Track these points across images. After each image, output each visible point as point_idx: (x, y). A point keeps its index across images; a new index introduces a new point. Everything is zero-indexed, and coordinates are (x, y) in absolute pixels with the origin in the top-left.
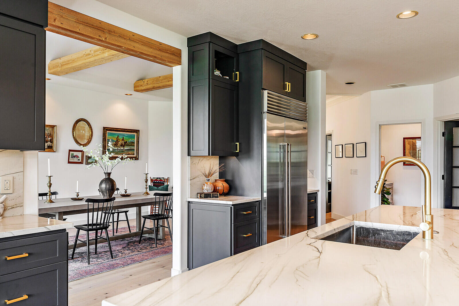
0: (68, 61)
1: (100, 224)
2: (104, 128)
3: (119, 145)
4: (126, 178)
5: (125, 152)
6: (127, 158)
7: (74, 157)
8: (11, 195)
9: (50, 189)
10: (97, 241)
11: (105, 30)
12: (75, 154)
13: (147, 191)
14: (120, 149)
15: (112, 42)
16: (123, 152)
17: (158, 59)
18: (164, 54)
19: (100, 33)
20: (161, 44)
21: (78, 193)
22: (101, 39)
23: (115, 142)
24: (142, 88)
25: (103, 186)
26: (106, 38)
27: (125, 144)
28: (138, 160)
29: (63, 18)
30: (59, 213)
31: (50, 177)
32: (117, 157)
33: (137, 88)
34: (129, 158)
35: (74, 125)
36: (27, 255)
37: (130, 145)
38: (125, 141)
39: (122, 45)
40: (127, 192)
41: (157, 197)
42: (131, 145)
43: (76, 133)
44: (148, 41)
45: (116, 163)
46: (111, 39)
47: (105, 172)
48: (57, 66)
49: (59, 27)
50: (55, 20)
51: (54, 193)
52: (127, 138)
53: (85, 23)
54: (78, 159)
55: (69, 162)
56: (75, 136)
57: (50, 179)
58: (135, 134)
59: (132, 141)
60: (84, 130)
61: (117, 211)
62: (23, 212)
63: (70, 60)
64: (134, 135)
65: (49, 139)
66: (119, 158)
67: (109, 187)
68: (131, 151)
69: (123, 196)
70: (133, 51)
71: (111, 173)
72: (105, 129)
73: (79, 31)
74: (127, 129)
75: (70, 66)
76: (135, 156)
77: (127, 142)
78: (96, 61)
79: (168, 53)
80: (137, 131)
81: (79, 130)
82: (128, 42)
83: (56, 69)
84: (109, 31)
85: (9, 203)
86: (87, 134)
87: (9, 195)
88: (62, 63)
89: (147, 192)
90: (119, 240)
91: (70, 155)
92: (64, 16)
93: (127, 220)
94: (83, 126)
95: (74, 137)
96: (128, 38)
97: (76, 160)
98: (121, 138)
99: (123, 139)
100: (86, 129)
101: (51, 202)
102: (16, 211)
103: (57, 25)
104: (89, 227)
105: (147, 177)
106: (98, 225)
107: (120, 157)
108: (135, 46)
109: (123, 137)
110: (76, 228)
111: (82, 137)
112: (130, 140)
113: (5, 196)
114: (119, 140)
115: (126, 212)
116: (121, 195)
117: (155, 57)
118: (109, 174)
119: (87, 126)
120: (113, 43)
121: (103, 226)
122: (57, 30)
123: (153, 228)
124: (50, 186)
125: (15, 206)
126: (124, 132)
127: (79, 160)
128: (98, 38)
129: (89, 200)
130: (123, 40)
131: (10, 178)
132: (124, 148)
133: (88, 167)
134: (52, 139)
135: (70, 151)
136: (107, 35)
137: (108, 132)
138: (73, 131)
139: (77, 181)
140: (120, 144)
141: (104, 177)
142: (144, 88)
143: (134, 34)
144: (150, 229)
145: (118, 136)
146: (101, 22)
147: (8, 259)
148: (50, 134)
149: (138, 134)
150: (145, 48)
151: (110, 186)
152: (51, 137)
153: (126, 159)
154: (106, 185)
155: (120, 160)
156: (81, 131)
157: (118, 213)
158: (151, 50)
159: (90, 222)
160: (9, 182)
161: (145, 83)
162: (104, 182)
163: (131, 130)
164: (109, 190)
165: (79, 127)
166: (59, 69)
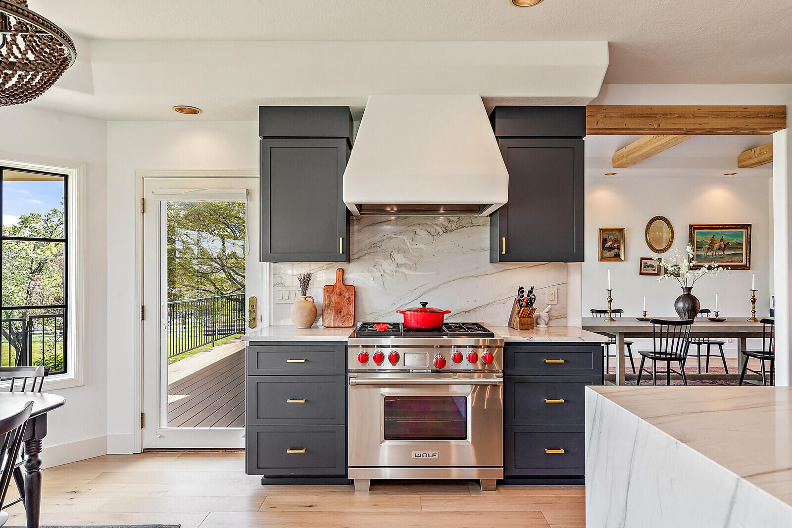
0: (635, 148)
1: (671, 354)
2: (691, 226)
3: (715, 248)
4: (716, 295)
5: (726, 258)
6: (717, 267)
7: (648, 266)
8: (556, 306)
9: (610, 304)
10: (670, 376)
11: (657, 114)
12: (649, 262)
13: (754, 315)
14: (717, 254)
15: (667, 127)
16: (722, 258)
17: (742, 130)
18: (751, 121)
19: (652, 121)
20: (745, 108)
21: (645, 312)
22: (653, 127)
23: (709, 245)
24: (752, 161)
25: (681, 305)
26: (659, 125)
27: (727, 246)
28: (750, 269)
29: (607, 117)
30: (619, 333)
31: (610, 291)
32: (702, 266)
33: (744, 163)
34: (721, 268)
35: (648, 226)
36: (563, 361)
37: (734, 248)
38: (726, 243)
39: (681, 127)
40: (718, 315)
41: (766, 325)
42: (737, 248)
43: (651, 236)
44: (724, 110)
45: (701, 275)
46: (665, 124)
47: (684, 286)
48: (622, 157)
49: (603, 129)
50: (598, 123)
51: (619, 311)
52: (729, 237)
53: (631, 115)
54: (653, 269)
55: (641, 274)
56: (648, 239)
57: (610, 293)
58: (744, 231)
59: (738, 242)
60: (662, 231)
61: (707, 342)
62: (567, 323)
63: (637, 147)
64: (742, 233)
65: (616, 245)
66: (704, 267)
67: (688, 307)
68: (737, 256)
69: (713, 320)
70: (698, 129)
71: (691, 288)
72: (693, 228)
73: (625, 127)
74: (728, 225)
75: (637, 154)
76: (743, 263)
77: (729, 243)
78: (669, 142)
79: (759, 117)
80: (747, 227)
81: (654, 232)
82: (692, 120)
83: (622, 160)
84: (663, 115)
85: (554, 313)
86: (666, 235)
87: (554, 306)
88: (628, 152)
89: (755, 318)
90: (708, 381)
91: (643, 264)
92: (607, 116)
93: (723, 356)
94: (660, 225)
95: (647, 241)
96: (690, 116)
97: (650, 271)
98: (717, 238)
99: (722, 239)
100: (664, 229)
101: (612, 320)
102: (561, 322)
103: (600, 127)
104: (656, 356)
105: (754, 295)
106: (669, 354)
107: (707, 266)
108: (701, 123)
109: (722, 237)
110: (641, 354)
111: (660, 240)
112: (735, 241)
113: (550, 306)
114: (714, 242)
115: (720, 344)
116: (709, 319)
117: (737, 129)
118: (689, 289)
119: (665, 225)
120: (669, 127)
121: (676, 356)
122: (601, 131)
123: (761, 372)
124: (610, 301)
125: (559, 317)
126: (723, 229)
127: (655, 270)
128: (648, 127)
129: (655, 321)
130: (684, 120)
131: (555, 289)
132: (724, 253)
133: (658, 279)
134: (620, 245)
135: (642, 259)
136: (661, 121)
137: (696, 231)
138: (646, 234)
139: (645, 298)
140: (718, 247)
141: (681, 293)
142: (755, 160)
143: (699, 108)
144: (756, 372)
145: (713, 236)
146: (651, 107)
147: (547, 361)
148: (618, 240)
149: (749, 231)
150: (718, 121)
151: (690, 306)
152: (618, 243)
153: (716, 269)
154: (684, 304)
155: (707, 271)
156: (658, 233)
157: (709, 344)
158: (729, 121)
159: (658, 350)
160: (553, 294)
161: (756, 154)
162: (681, 299)
163: (736, 225)
164: (688, 311)
165: (655, 228)
166: (624, 160)
